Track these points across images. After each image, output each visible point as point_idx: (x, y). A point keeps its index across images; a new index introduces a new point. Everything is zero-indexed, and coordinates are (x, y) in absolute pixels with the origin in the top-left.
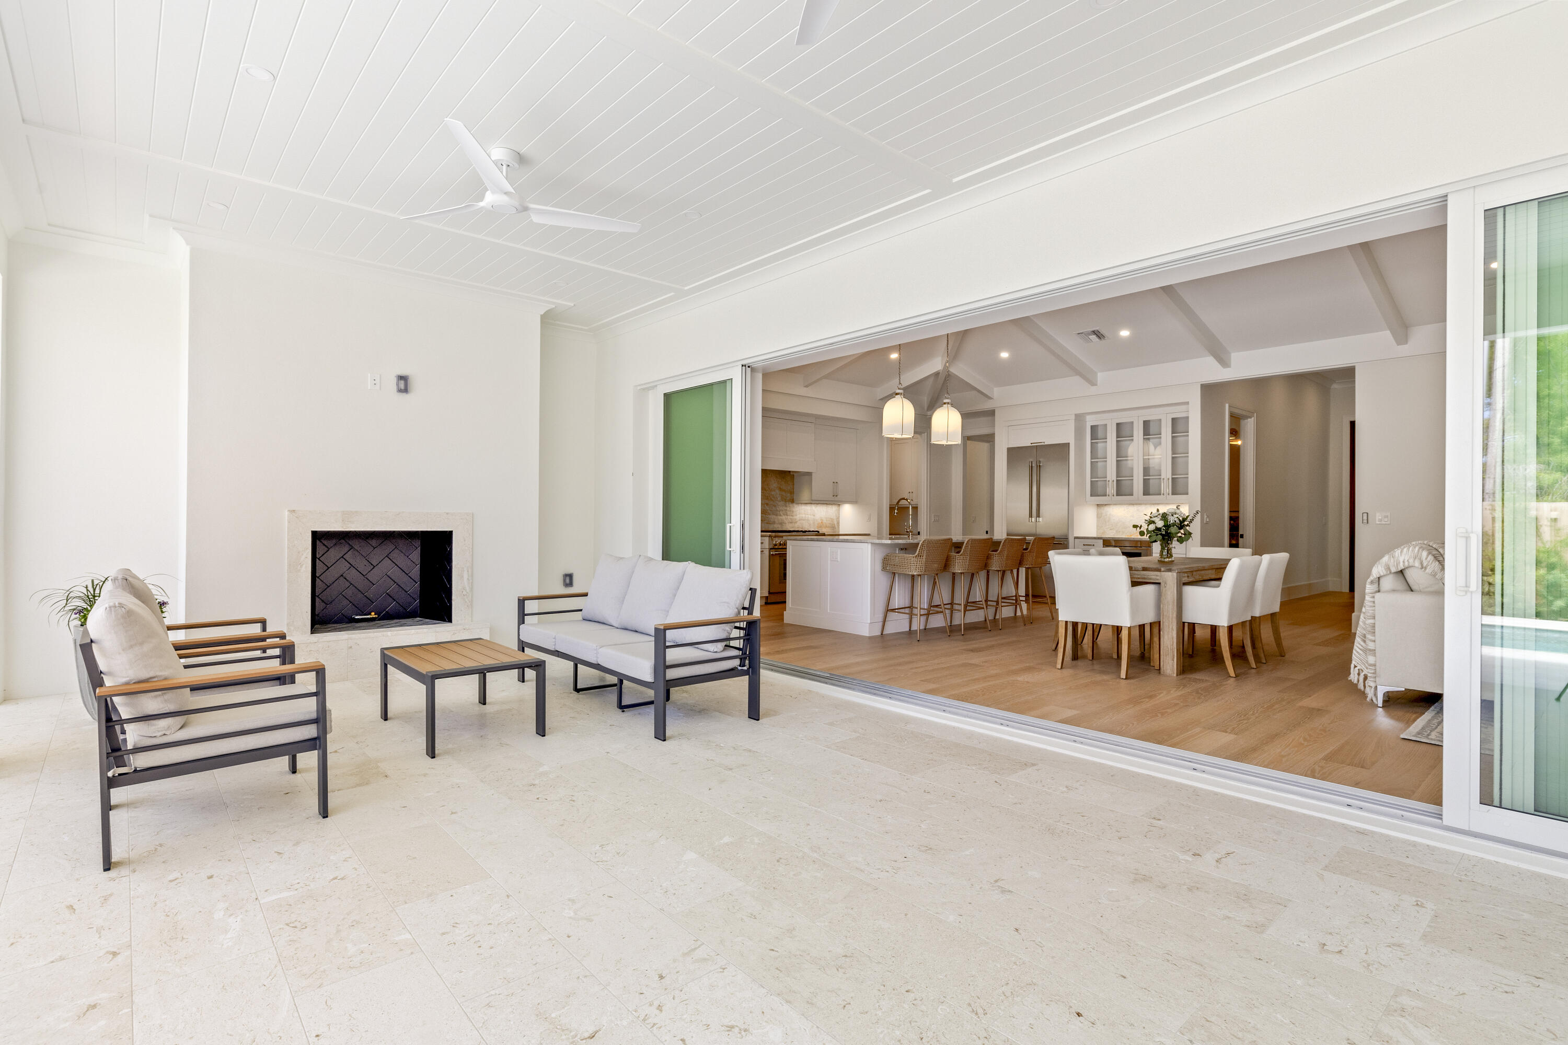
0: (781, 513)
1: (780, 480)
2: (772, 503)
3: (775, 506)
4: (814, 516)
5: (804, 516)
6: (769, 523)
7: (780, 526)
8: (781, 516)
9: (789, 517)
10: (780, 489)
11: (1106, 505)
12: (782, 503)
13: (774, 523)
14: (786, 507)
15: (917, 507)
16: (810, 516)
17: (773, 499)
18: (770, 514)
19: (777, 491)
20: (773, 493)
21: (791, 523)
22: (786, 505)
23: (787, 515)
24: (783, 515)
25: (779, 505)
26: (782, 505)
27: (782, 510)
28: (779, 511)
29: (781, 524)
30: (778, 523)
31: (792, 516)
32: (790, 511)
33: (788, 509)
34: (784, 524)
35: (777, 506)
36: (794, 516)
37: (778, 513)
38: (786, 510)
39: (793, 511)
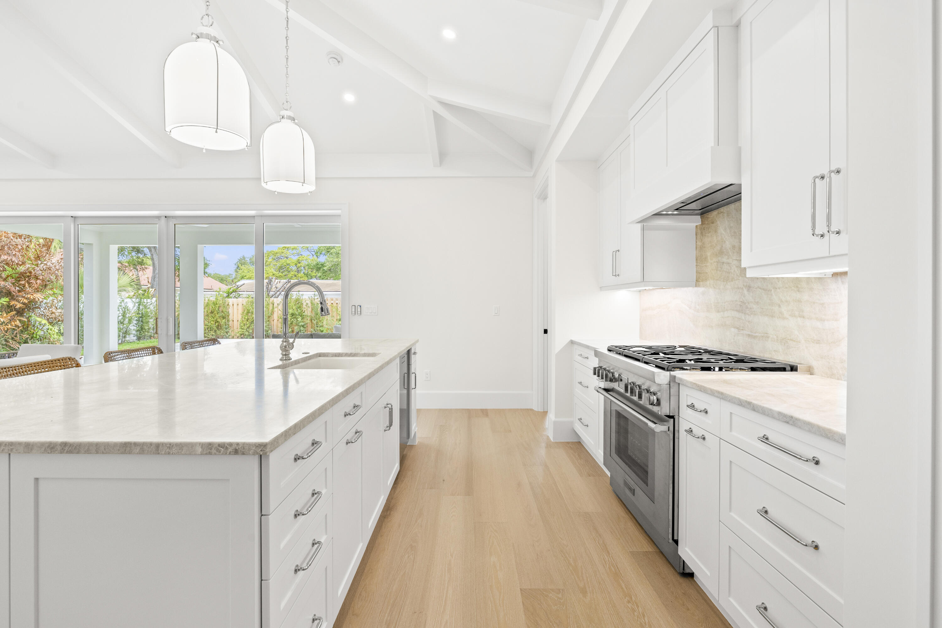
21: (818, 342)
22: (799, 286)
23: (804, 317)
24: (790, 315)
25: (779, 288)
26: (786, 288)
27: (787, 301)
28: (779, 306)
29: (784, 341)
30: (778, 340)
31: (822, 320)
32: (814, 303)
33: (805, 296)
34: (794, 343)
35: (773, 291)
36: (828, 321)
37: (776, 309)
38: (800, 301)
39: (823, 304)
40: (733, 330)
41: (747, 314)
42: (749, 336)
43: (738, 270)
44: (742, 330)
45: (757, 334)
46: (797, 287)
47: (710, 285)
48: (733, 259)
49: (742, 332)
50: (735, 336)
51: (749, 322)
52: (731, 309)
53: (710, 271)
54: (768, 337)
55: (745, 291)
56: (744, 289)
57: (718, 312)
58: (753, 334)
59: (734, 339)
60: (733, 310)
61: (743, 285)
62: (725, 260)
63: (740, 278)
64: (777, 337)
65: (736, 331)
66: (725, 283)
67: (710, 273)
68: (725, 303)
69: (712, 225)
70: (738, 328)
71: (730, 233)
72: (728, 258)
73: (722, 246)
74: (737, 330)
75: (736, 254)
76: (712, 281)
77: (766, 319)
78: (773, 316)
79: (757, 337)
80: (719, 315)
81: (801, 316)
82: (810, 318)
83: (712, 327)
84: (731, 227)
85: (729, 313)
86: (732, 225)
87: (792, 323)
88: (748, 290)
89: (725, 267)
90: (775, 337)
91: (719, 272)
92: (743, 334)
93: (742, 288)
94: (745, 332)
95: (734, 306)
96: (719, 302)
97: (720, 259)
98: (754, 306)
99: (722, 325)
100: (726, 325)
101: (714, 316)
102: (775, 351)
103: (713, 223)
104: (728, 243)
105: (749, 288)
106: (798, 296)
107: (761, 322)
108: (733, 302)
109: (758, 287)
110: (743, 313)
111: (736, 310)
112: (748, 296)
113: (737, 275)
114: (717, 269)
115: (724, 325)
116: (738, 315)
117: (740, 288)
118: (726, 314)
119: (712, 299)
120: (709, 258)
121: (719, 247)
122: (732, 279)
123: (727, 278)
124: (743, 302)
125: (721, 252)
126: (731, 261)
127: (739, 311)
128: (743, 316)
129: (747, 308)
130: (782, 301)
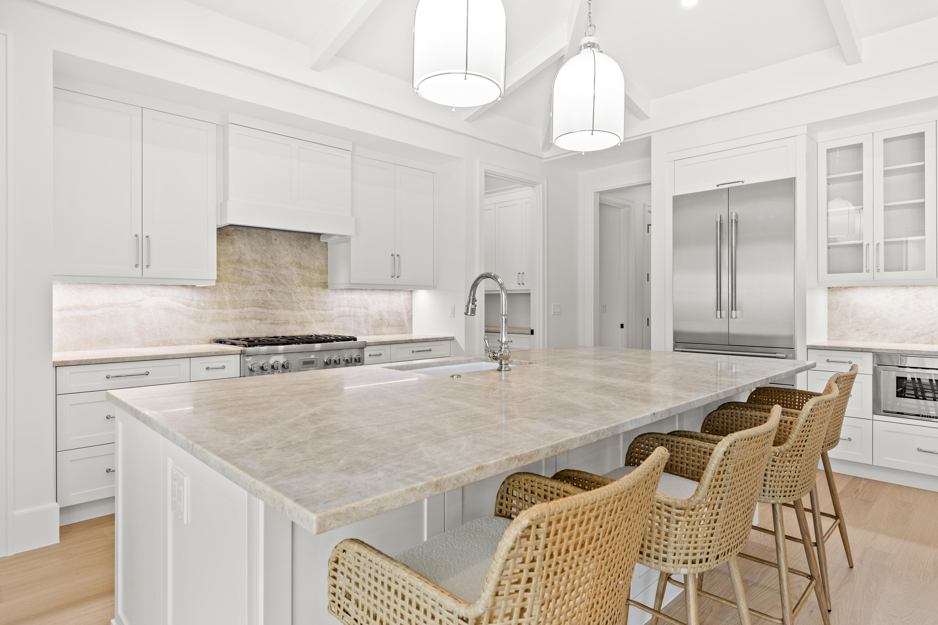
0: (301, 305)
1: (300, 251)
2: (281, 288)
3: (288, 294)
4: (367, 309)
5: (347, 309)
6: (277, 324)
7: (299, 328)
8: (302, 310)
9: (317, 312)
10: (300, 266)
11: (846, 288)
12: (304, 289)
13: (287, 322)
14: (312, 295)
15: (529, 294)
16: (358, 310)
17: (283, 281)
18: (277, 308)
19: (294, 270)
20: (284, 272)
21: (323, 321)
22: (312, 293)
23: (314, 309)
24: (306, 308)
25: (298, 293)
26: (303, 293)
27: (303, 301)
28: (298, 303)
29: (302, 324)
30: (297, 323)
31: (325, 310)
32: (321, 302)
33: (316, 298)
34: (309, 324)
35: (293, 294)
36: (328, 310)
37: (296, 305)
38: (312, 301)
39: (325, 302)
40: (254, 321)
41: (270, 309)
42: (272, 323)
43: (260, 278)
44: (265, 320)
45: (279, 322)
46: (310, 293)
47: (223, 286)
48: (254, 269)
49: (264, 322)
50: (256, 325)
51: (271, 314)
52: (251, 306)
53: (223, 274)
55: (268, 293)
56: (267, 292)
57: (236, 308)
58: (276, 322)
59: (255, 328)
60: (254, 306)
61: (266, 289)
62: (244, 268)
63: (263, 284)
64: (296, 322)
66: (244, 286)
67: (224, 276)
68: (244, 301)
69: (226, 237)
70: (260, 319)
71: (251, 249)
72: (249, 268)
73: (241, 257)
74: (259, 321)
75: (258, 266)
76: (226, 284)
77: (287, 311)
78: (293, 310)
79: (279, 323)
80: (236, 311)
81: (312, 309)
82: (318, 310)
83: (226, 321)
84: (252, 245)
85: (250, 309)
86: (253, 243)
87: (307, 313)
88: (271, 293)
89: (244, 274)
90: (295, 322)
91: (236, 277)
92: (266, 323)
93: (265, 291)
94: (267, 321)
95: (255, 304)
96: (236, 301)
97: (238, 266)
98: (277, 304)
99: (241, 318)
100: (245, 318)
101: (230, 312)
102: (294, 330)
103: (228, 235)
104: (248, 256)
105: (271, 292)
106: (311, 298)
107: (283, 313)
108: (254, 300)
109: (281, 291)
110: (265, 308)
111: (258, 307)
112: (270, 297)
113: (259, 281)
114: (234, 274)
115: (243, 318)
116: (259, 310)
117: (263, 291)
118: (245, 310)
119: (227, 298)
120: (222, 264)
121: (236, 257)
122: (254, 284)
123: (247, 283)
124: (267, 301)
125: (239, 261)
126: (252, 270)
127: (261, 307)
128: (266, 311)
129: (270, 305)
130: (300, 300)
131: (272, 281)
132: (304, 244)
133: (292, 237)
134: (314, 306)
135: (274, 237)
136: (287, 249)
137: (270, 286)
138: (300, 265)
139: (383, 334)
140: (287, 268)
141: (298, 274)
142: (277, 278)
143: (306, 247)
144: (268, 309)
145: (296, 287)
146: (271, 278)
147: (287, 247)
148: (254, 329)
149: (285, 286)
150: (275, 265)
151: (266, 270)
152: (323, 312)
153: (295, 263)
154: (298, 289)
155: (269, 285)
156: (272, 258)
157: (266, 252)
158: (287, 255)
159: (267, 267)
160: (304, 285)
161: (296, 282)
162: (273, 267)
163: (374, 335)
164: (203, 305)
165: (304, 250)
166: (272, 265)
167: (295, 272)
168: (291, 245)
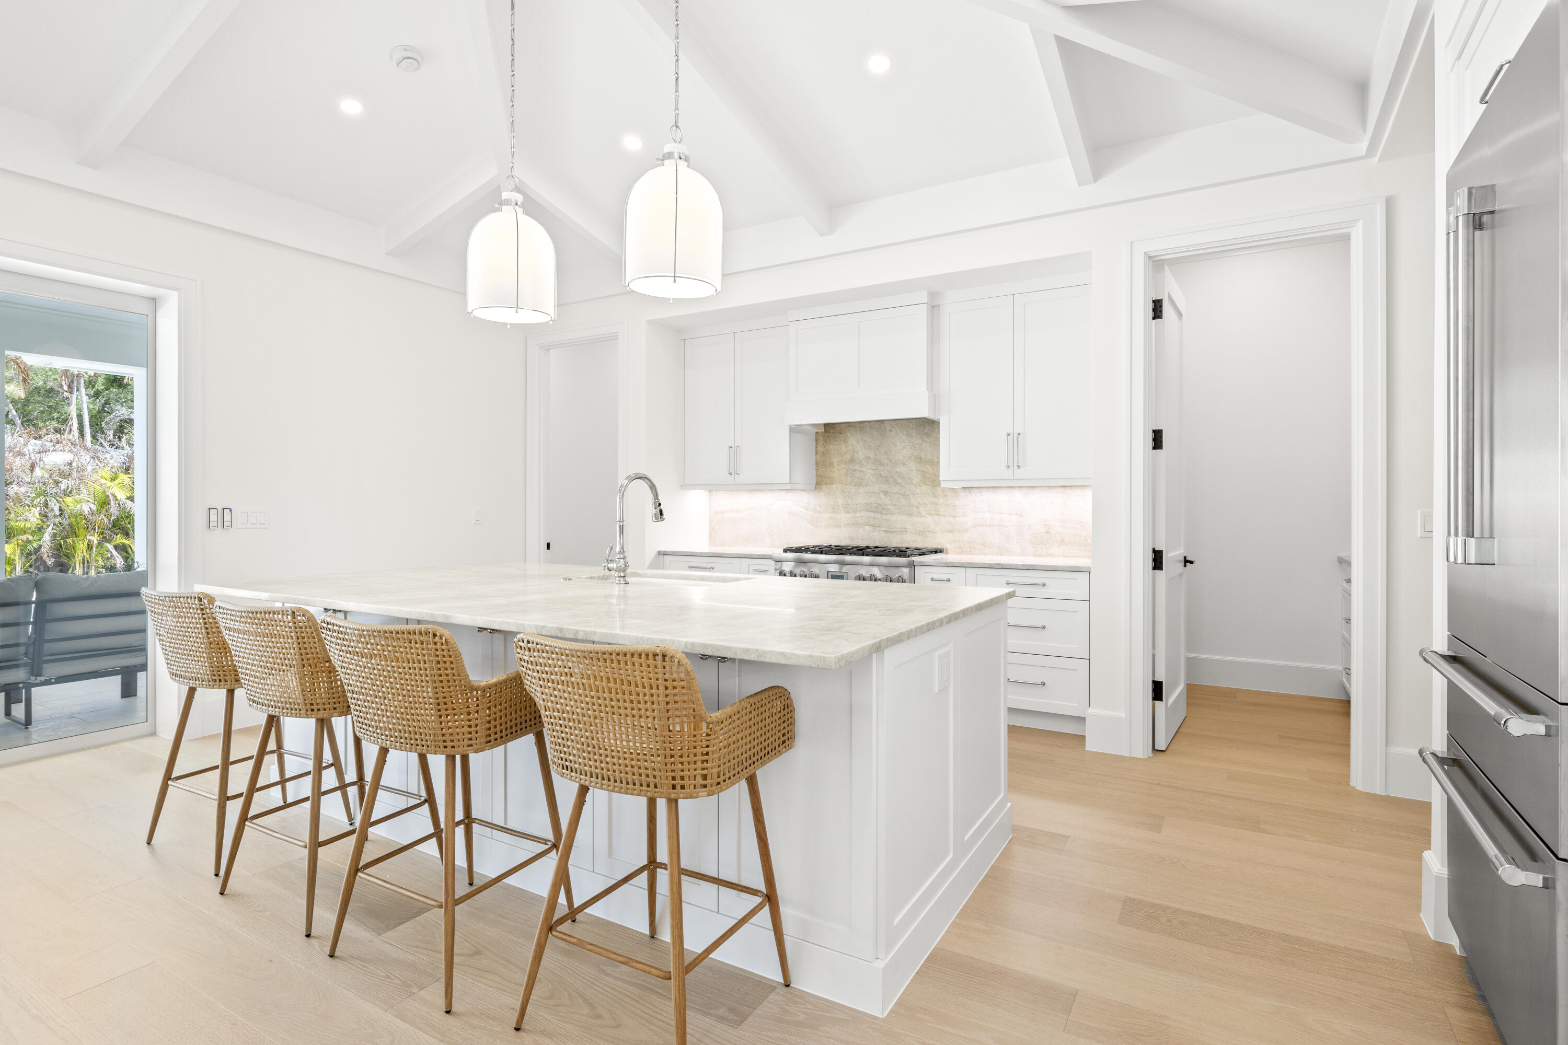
0: (922, 509)
1: (920, 441)
2: (897, 489)
3: (906, 496)
4: (1021, 516)
6: (892, 532)
8: (922, 516)
10: (920, 460)
13: (904, 531)
16: (1006, 517)
17: (899, 480)
18: (892, 513)
19: (913, 465)
20: (901, 469)
21: (951, 532)
23: (939, 515)
24: (928, 514)
25: (918, 494)
27: (924, 504)
28: (918, 507)
29: (922, 533)
30: (916, 533)
31: (954, 517)
32: (948, 505)
33: (941, 501)
34: (931, 534)
35: (911, 496)
36: (959, 517)
37: (915, 510)
38: (936, 504)
39: (955, 506)
40: (867, 527)
41: (884, 514)
42: (886, 531)
43: (873, 478)
44: (878, 527)
45: (894, 530)
47: (835, 490)
48: (867, 468)
49: (878, 529)
50: (869, 533)
51: (886, 520)
52: (864, 510)
53: (836, 476)
54: (906, 531)
55: (882, 496)
56: (881, 494)
57: (848, 512)
58: (891, 530)
59: (868, 535)
60: (867, 511)
61: (880, 490)
62: (857, 467)
63: (876, 484)
65: (871, 528)
66: (857, 488)
67: (837, 478)
68: (856, 505)
70: (873, 526)
71: (864, 446)
72: (861, 467)
73: (854, 456)
75: (871, 464)
76: (840, 486)
77: (904, 517)
78: (911, 515)
79: (894, 532)
80: (848, 515)
81: (936, 515)
82: (945, 516)
83: (840, 526)
84: (865, 441)
85: (863, 514)
86: (866, 439)
87: (929, 520)
88: (885, 495)
89: (857, 474)
90: (914, 531)
91: (849, 478)
92: (879, 531)
93: (879, 493)
94: (881, 529)
95: (869, 508)
96: (848, 505)
97: (851, 466)
98: (892, 508)
99: (853, 524)
100: (858, 524)
101: (843, 517)
102: (913, 541)
103: (841, 433)
104: (861, 454)
105: (886, 493)
106: (935, 500)
107: (899, 520)
108: (867, 504)
109: (896, 493)
110: (878, 513)
111: (871, 511)
112: (885, 500)
113: (872, 482)
114: (846, 475)
115: (856, 524)
116: (873, 515)
117: (876, 493)
118: (858, 514)
119: (840, 502)
120: (835, 464)
121: (849, 456)
122: (867, 485)
123: (859, 484)
124: (879, 504)
125: (852, 461)
126: (864, 469)
127: (874, 512)
128: (879, 516)
129: (884, 509)
130: (920, 504)
131: (887, 481)
132: (926, 431)
133: (911, 425)
134: (939, 511)
135: (888, 428)
136: (904, 440)
137: (885, 487)
138: (921, 458)
139: (1051, 555)
140: (904, 464)
141: (917, 470)
142: (892, 477)
143: (928, 435)
144: (882, 513)
145: (916, 486)
146: (885, 477)
147: (904, 438)
148: (866, 537)
149: (902, 486)
150: (890, 461)
151: (880, 468)
152: (952, 520)
153: (913, 457)
154: (918, 490)
155: (883, 486)
156: (886, 453)
157: (879, 446)
158: (905, 447)
159: (881, 464)
160: (925, 484)
161: (915, 481)
162: (887, 464)
163: (1035, 555)
164: (818, 508)
165: (926, 439)
166: (887, 461)
167: (914, 468)
168: (908, 435)
